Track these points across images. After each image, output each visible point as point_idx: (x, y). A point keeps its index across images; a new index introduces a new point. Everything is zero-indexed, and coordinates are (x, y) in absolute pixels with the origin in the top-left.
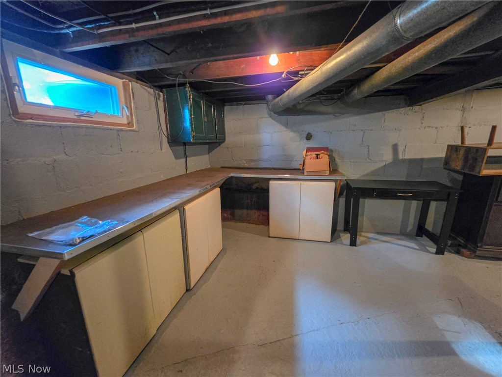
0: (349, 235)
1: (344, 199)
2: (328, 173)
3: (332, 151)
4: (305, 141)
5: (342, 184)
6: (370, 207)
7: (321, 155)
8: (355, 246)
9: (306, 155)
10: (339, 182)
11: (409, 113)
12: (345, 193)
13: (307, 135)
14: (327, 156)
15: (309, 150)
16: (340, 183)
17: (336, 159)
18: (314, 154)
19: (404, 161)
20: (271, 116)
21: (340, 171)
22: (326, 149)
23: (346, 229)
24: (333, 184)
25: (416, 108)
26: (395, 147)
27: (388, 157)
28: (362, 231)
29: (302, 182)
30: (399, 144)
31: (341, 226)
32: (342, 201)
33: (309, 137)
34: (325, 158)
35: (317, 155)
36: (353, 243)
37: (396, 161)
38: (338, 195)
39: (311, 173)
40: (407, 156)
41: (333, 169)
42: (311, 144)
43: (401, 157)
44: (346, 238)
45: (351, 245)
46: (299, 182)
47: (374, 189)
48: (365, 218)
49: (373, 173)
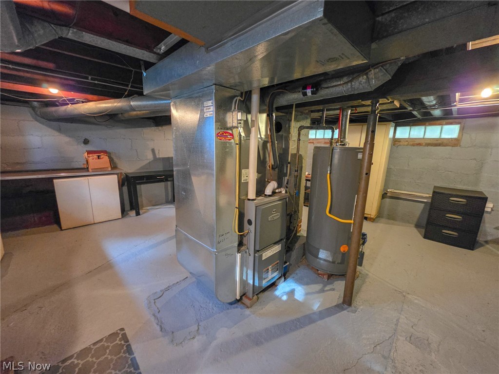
0: (134, 211)
1: (126, 187)
2: (110, 169)
3: (110, 153)
4: (83, 145)
5: (122, 177)
6: (145, 190)
7: (102, 156)
8: (140, 215)
9: (88, 157)
10: (119, 174)
11: (157, 130)
12: (126, 184)
13: (84, 140)
14: (107, 157)
15: (89, 152)
16: (121, 176)
17: (114, 159)
18: (95, 156)
19: (160, 159)
20: (37, 120)
21: (119, 167)
22: (105, 152)
23: (132, 209)
24: (116, 176)
25: (160, 128)
26: (153, 150)
27: (150, 157)
28: (143, 207)
29: (89, 178)
30: (155, 149)
31: (127, 207)
32: (125, 189)
33: (86, 142)
34: (105, 159)
35: (99, 156)
36: (138, 214)
37: (156, 159)
38: (121, 184)
39: (95, 170)
40: (161, 156)
41: (114, 166)
42: (89, 148)
43: (158, 157)
44: (133, 213)
45: (136, 216)
46: (87, 178)
47: (144, 176)
48: (143, 197)
49: (142, 168)
